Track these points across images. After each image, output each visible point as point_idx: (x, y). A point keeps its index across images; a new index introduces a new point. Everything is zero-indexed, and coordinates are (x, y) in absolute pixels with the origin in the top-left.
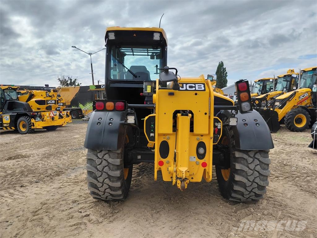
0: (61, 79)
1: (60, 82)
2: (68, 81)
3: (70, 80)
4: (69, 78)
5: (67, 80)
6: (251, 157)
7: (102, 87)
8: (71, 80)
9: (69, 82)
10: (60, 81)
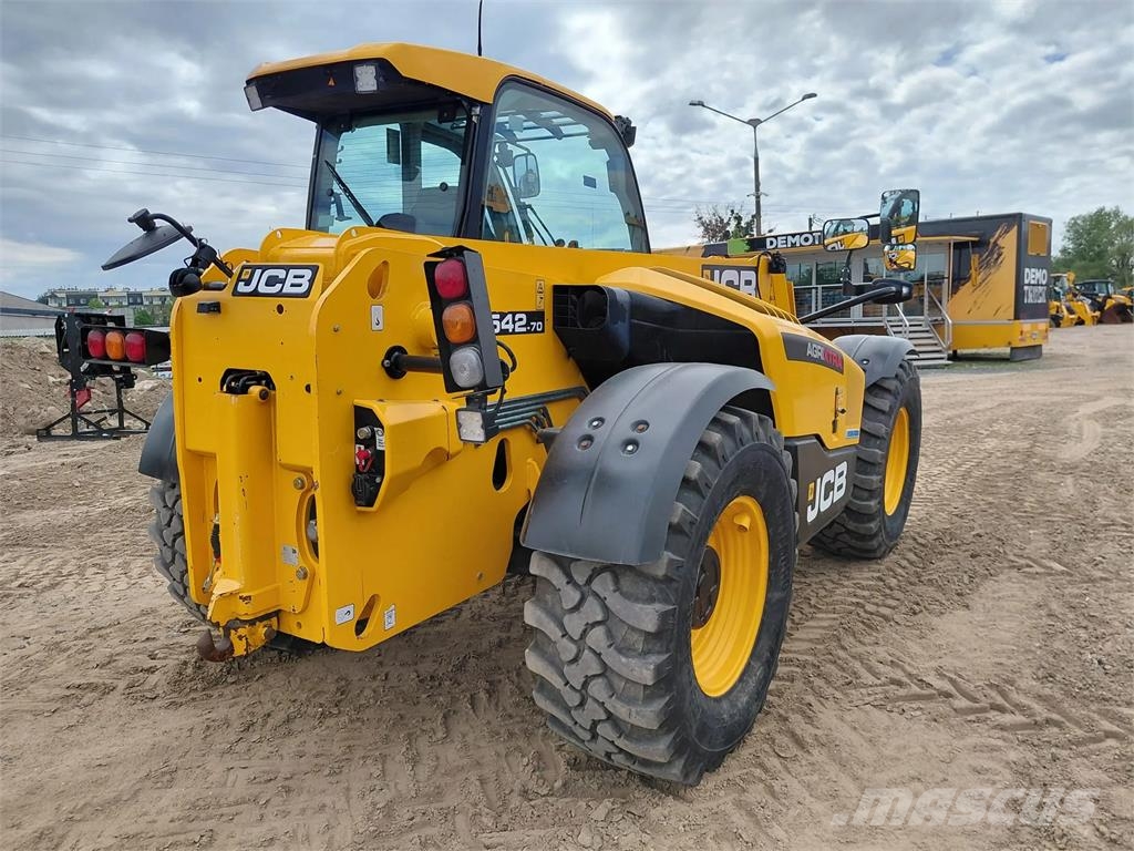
0: (706, 218)
1: (702, 228)
2: (728, 224)
3: (735, 218)
4: (732, 211)
5: (725, 221)
6: (576, 585)
7: (768, 246)
8: (739, 219)
9: (731, 228)
10: (703, 224)
